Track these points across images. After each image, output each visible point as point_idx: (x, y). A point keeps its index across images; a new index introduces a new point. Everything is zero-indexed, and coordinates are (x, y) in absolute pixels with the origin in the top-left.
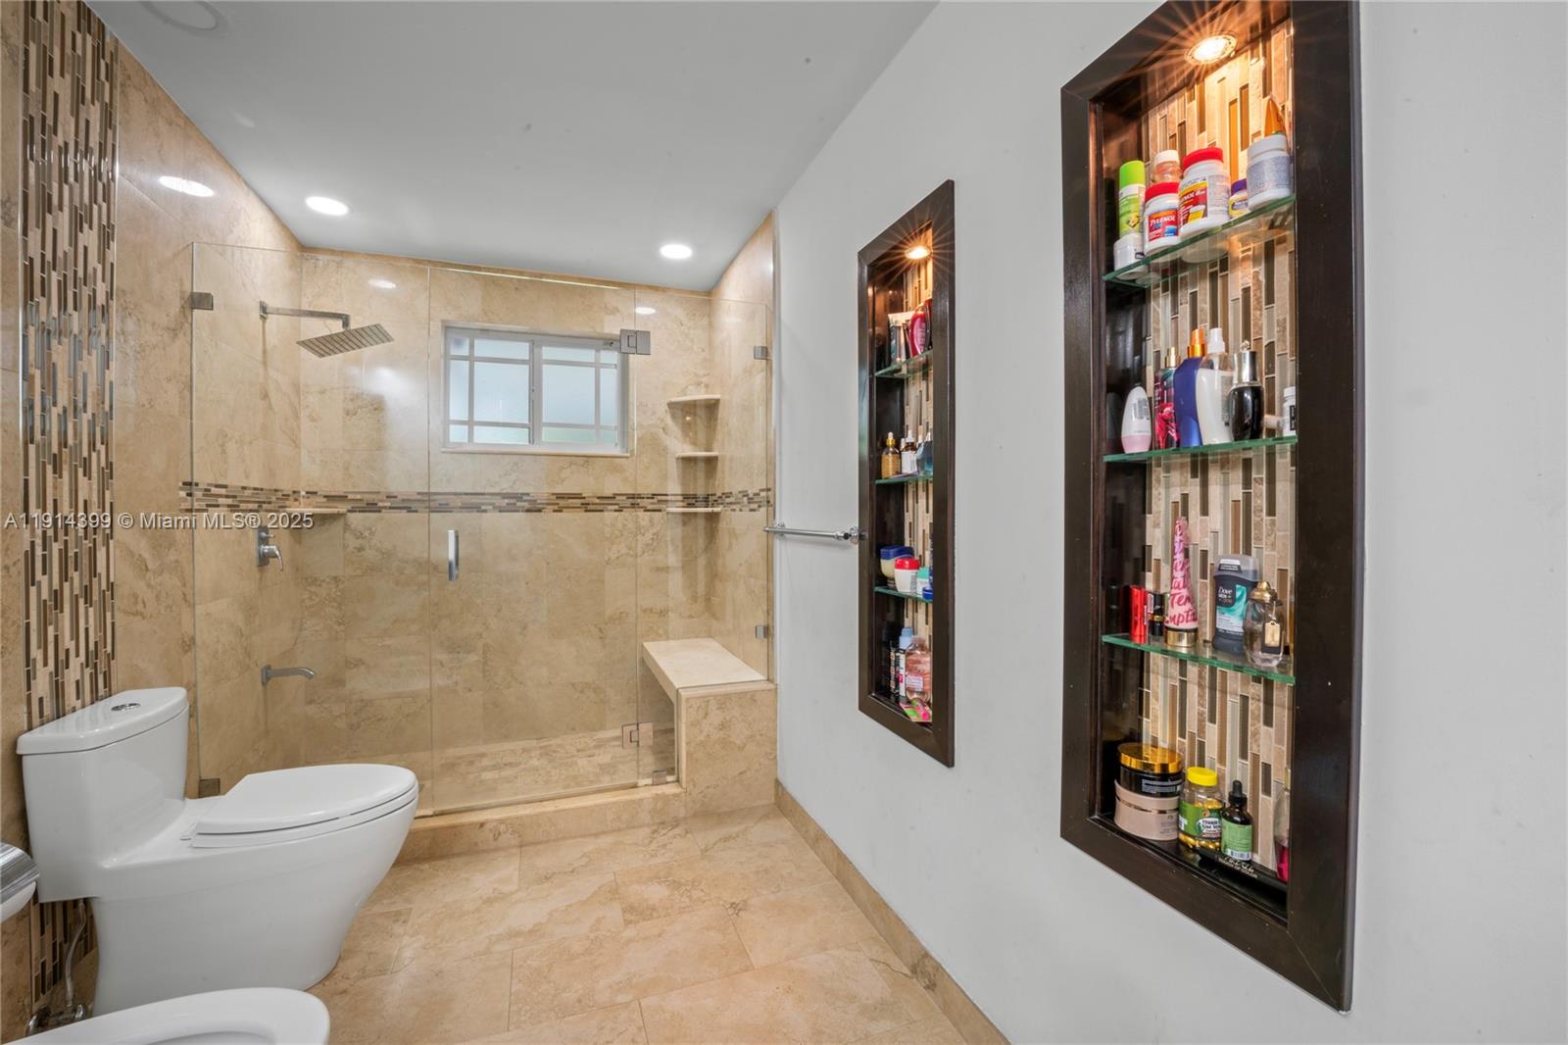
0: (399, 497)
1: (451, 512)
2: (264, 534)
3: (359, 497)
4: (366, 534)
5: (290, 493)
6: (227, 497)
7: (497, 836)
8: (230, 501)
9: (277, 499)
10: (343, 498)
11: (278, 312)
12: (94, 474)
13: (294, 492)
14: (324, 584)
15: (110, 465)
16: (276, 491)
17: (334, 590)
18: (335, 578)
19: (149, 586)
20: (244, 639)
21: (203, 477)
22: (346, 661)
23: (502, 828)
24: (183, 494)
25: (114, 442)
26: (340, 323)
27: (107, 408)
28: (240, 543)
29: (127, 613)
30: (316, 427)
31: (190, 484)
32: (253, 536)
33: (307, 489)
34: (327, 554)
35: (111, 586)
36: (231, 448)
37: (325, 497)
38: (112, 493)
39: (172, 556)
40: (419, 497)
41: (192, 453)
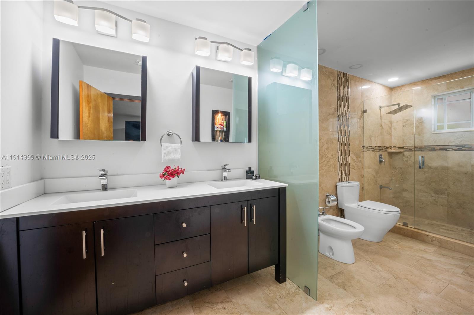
0: (418, 147)
1: (436, 151)
2: (381, 156)
3: (407, 147)
4: (409, 157)
5: (389, 147)
6: (372, 148)
7: (432, 241)
8: (372, 149)
9: (385, 148)
10: (402, 148)
11: (384, 107)
12: (347, 146)
13: (390, 147)
14: (398, 169)
15: (349, 144)
16: (385, 147)
17: (400, 171)
18: (400, 168)
19: (356, 164)
20: (375, 178)
21: (366, 145)
22: (403, 189)
23: (434, 239)
24: (362, 148)
25: (350, 140)
26: (397, 106)
27: (349, 135)
28: (375, 158)
29: (352, 168)
30: (396, 131)
31: (363, 146)
32: (378, 157)
33: (394, 146)
34: (398, 162)
35: (349, 163)
36: (373, 138)
37: (398, 148)
38: (350, 149)
39: (360, 159)
40: (425, 147)
41: (364, 140)
